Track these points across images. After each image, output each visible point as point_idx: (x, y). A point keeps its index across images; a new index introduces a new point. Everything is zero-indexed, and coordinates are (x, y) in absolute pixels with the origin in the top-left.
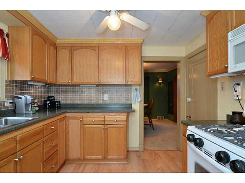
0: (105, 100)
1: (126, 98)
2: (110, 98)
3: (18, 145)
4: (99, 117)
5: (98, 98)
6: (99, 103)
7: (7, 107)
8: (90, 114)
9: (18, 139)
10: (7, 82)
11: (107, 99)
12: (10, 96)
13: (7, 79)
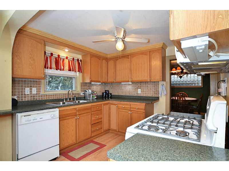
0: (139, 93)
1: (154, 92)
2: (142, 92)
3: (77, 112)
4: (127, 105)
5: (134, 91)
6: (135, 95)
7: (82, 95)
8: (122, 102)
9: (77, 109)
10: (81, 83)
11: (140, 93)
12: (83, 90)
13: (81, 82)
